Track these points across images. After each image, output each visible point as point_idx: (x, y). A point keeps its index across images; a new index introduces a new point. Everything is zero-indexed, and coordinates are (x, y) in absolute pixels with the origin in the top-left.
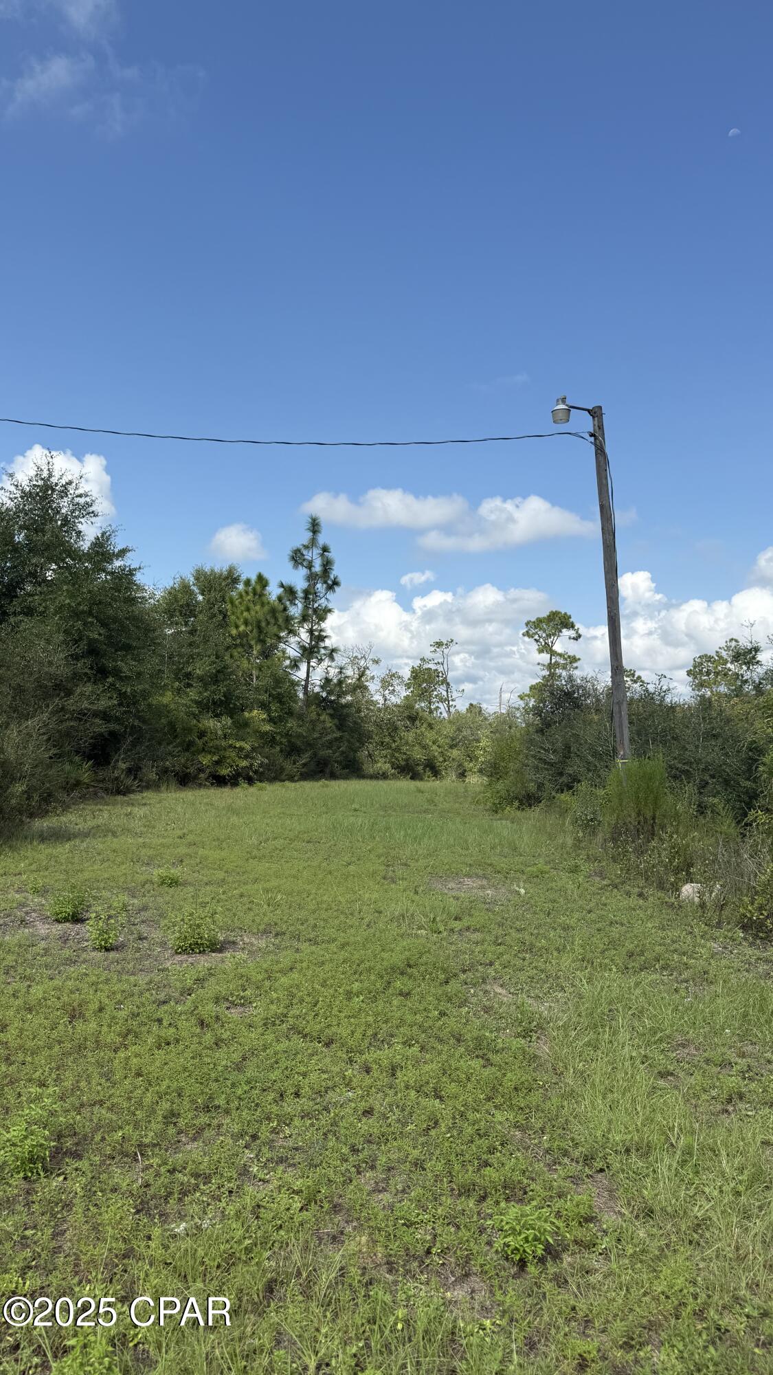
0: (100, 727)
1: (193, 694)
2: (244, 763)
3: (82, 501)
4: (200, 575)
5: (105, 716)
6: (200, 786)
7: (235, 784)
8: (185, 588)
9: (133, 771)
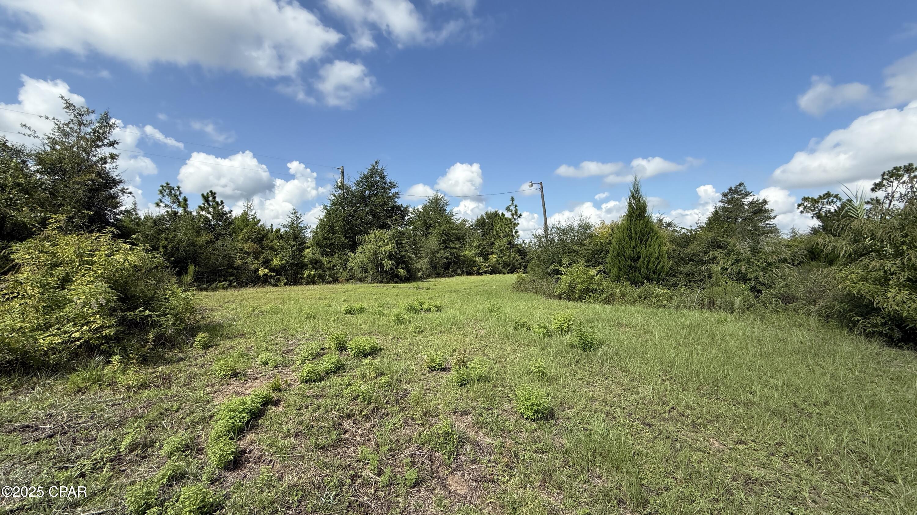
0: (445, 260)
1: (473, 251)
2: (486, 269)
3: (445, 202)
4: (487, 214)
5: (447, 258)
6: (474, 275)
7: (482, 275)
8: (482, 218)
9: (455, 271)
